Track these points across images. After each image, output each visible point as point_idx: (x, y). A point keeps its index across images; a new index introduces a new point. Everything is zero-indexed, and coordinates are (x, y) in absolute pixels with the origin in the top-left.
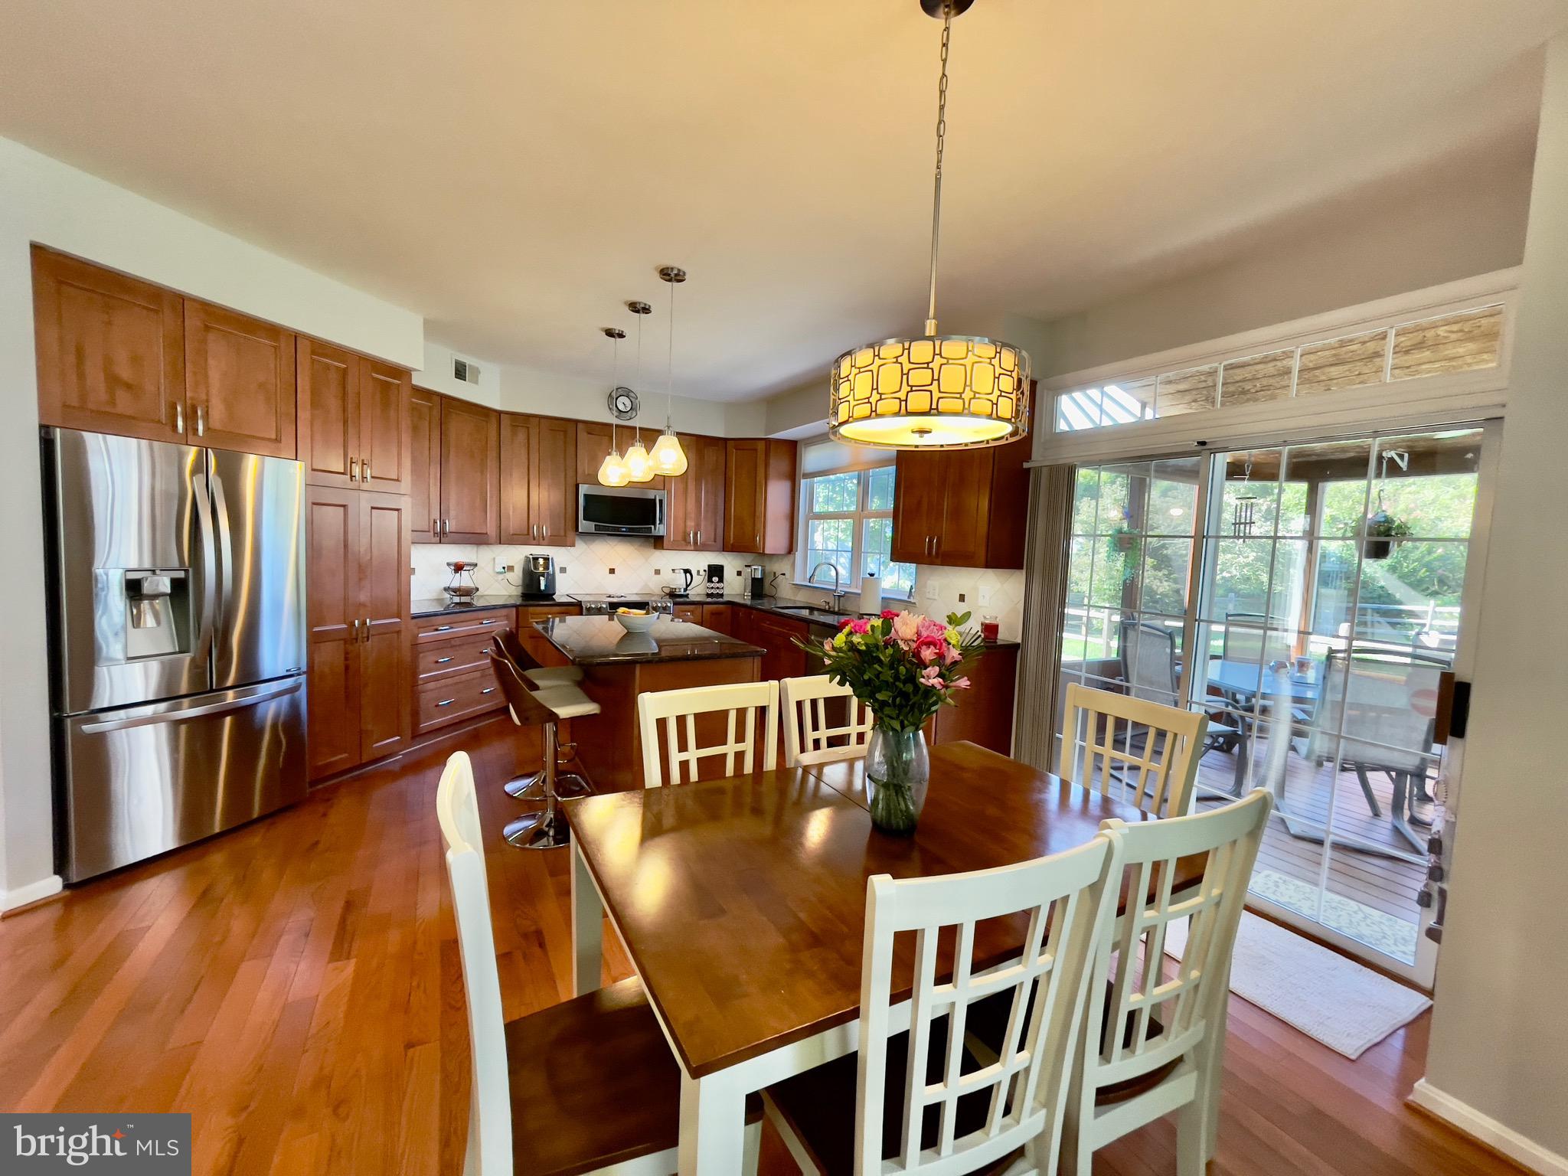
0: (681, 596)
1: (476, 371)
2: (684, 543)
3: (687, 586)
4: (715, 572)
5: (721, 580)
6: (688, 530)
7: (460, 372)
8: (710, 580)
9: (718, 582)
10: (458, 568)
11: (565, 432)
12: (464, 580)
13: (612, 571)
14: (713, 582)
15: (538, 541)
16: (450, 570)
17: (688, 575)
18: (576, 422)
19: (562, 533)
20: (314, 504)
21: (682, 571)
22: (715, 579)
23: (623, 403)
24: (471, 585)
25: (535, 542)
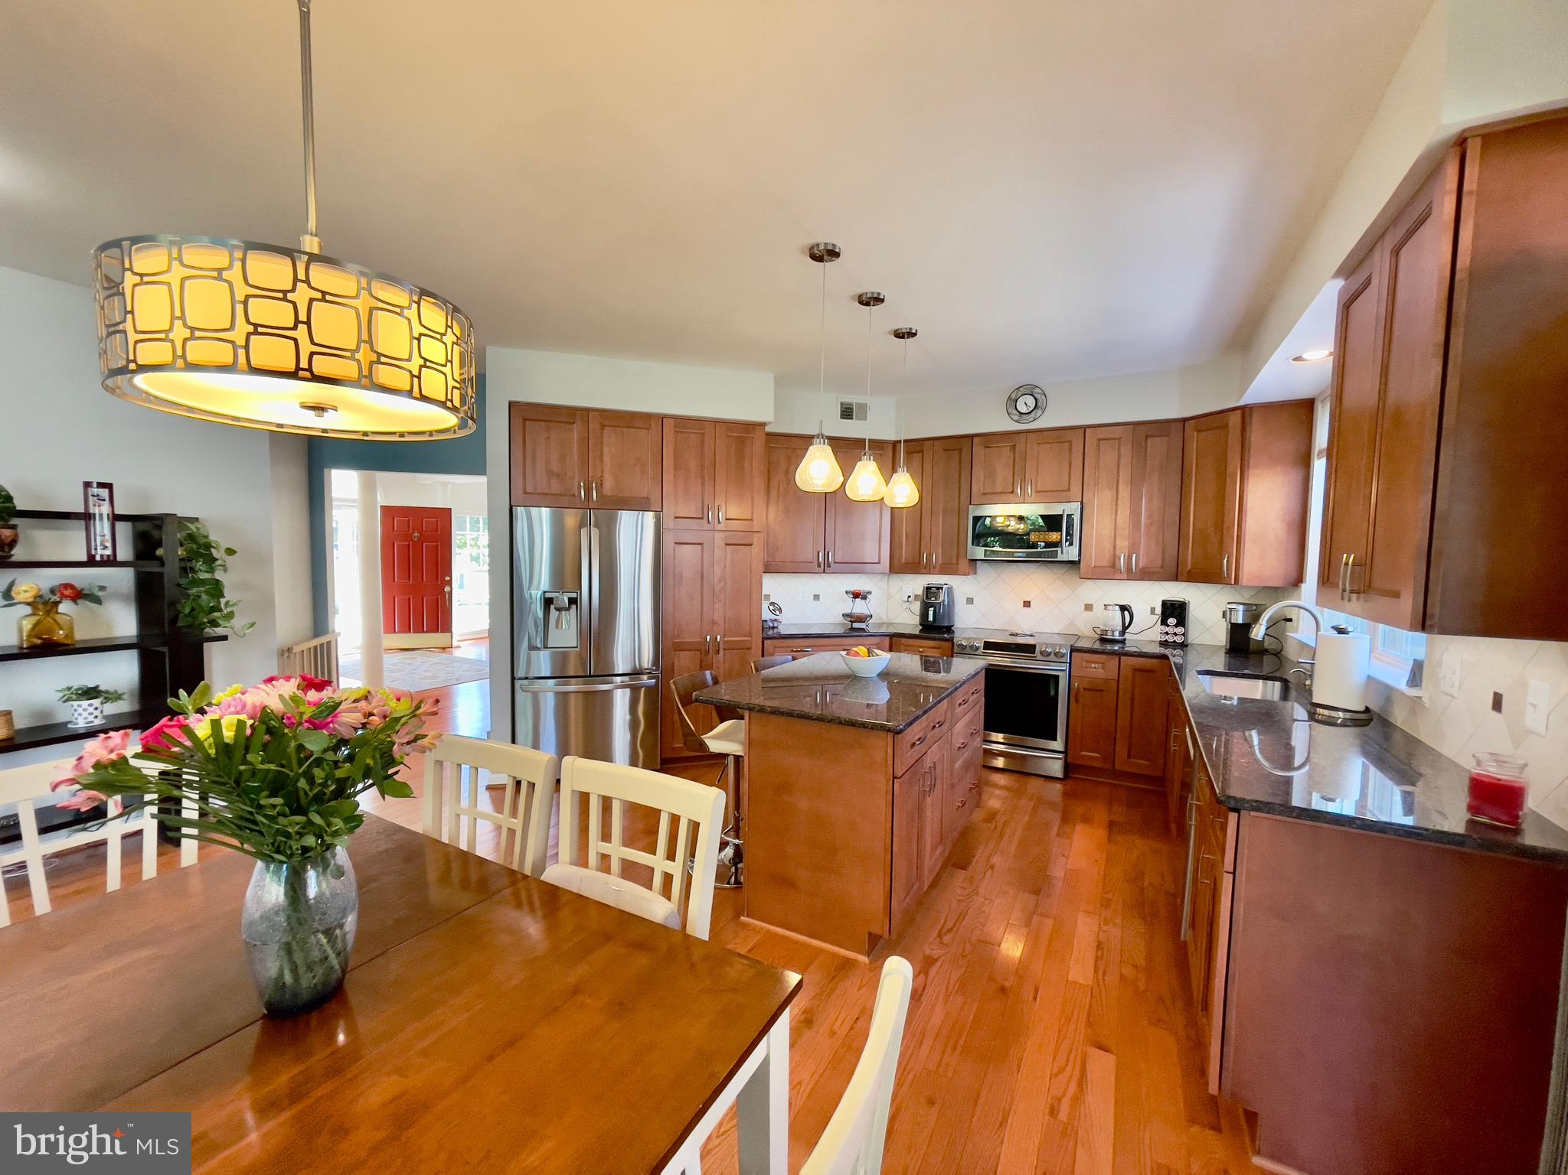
0: (1113, 641)
1: (863, 408)
2: (1109, 571)
3: (1125, 628)
4: (1175, 611)
5: (1181, 622)
6: (1118, 553)
7: (847, 413)
8: (1164, 622)
9: (1176, 626)
10: (856, 595)
11: (960, 450)
12: (859, 607)
13: (1027, 604)
14: (1168, 626)
15: (928, 570)
16: (849, 599)
17: (1126, 613)
18: (972, 437)
19: (954, 562)
20: (676, 543)
21: (1117, 608)
22: (1172, 621)
23: (1025, 404)
24: (867, 612)
25: (925, 571)
